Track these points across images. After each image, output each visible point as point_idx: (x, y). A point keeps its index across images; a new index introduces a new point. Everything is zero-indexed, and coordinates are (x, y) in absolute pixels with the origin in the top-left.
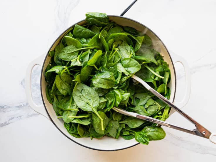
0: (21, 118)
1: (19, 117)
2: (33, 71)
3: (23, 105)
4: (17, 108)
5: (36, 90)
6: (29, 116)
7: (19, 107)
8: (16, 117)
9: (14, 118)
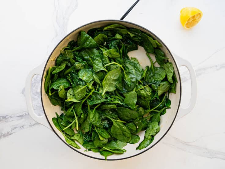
0: (23, 128)
1: (21, 127)
2: (33, 79)
3: (25, 115)
4: (19, 118)
5: (38, 99)
6: (31, 126)
7: (21, 116)
8: (19, 127)
9: (16, 128)
